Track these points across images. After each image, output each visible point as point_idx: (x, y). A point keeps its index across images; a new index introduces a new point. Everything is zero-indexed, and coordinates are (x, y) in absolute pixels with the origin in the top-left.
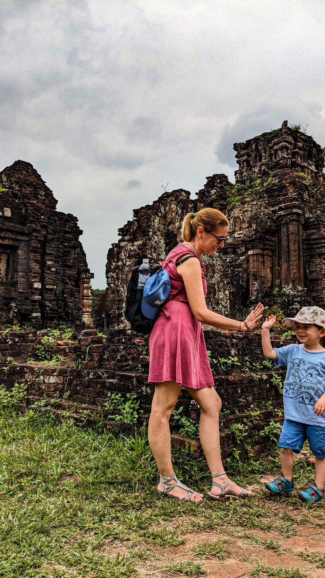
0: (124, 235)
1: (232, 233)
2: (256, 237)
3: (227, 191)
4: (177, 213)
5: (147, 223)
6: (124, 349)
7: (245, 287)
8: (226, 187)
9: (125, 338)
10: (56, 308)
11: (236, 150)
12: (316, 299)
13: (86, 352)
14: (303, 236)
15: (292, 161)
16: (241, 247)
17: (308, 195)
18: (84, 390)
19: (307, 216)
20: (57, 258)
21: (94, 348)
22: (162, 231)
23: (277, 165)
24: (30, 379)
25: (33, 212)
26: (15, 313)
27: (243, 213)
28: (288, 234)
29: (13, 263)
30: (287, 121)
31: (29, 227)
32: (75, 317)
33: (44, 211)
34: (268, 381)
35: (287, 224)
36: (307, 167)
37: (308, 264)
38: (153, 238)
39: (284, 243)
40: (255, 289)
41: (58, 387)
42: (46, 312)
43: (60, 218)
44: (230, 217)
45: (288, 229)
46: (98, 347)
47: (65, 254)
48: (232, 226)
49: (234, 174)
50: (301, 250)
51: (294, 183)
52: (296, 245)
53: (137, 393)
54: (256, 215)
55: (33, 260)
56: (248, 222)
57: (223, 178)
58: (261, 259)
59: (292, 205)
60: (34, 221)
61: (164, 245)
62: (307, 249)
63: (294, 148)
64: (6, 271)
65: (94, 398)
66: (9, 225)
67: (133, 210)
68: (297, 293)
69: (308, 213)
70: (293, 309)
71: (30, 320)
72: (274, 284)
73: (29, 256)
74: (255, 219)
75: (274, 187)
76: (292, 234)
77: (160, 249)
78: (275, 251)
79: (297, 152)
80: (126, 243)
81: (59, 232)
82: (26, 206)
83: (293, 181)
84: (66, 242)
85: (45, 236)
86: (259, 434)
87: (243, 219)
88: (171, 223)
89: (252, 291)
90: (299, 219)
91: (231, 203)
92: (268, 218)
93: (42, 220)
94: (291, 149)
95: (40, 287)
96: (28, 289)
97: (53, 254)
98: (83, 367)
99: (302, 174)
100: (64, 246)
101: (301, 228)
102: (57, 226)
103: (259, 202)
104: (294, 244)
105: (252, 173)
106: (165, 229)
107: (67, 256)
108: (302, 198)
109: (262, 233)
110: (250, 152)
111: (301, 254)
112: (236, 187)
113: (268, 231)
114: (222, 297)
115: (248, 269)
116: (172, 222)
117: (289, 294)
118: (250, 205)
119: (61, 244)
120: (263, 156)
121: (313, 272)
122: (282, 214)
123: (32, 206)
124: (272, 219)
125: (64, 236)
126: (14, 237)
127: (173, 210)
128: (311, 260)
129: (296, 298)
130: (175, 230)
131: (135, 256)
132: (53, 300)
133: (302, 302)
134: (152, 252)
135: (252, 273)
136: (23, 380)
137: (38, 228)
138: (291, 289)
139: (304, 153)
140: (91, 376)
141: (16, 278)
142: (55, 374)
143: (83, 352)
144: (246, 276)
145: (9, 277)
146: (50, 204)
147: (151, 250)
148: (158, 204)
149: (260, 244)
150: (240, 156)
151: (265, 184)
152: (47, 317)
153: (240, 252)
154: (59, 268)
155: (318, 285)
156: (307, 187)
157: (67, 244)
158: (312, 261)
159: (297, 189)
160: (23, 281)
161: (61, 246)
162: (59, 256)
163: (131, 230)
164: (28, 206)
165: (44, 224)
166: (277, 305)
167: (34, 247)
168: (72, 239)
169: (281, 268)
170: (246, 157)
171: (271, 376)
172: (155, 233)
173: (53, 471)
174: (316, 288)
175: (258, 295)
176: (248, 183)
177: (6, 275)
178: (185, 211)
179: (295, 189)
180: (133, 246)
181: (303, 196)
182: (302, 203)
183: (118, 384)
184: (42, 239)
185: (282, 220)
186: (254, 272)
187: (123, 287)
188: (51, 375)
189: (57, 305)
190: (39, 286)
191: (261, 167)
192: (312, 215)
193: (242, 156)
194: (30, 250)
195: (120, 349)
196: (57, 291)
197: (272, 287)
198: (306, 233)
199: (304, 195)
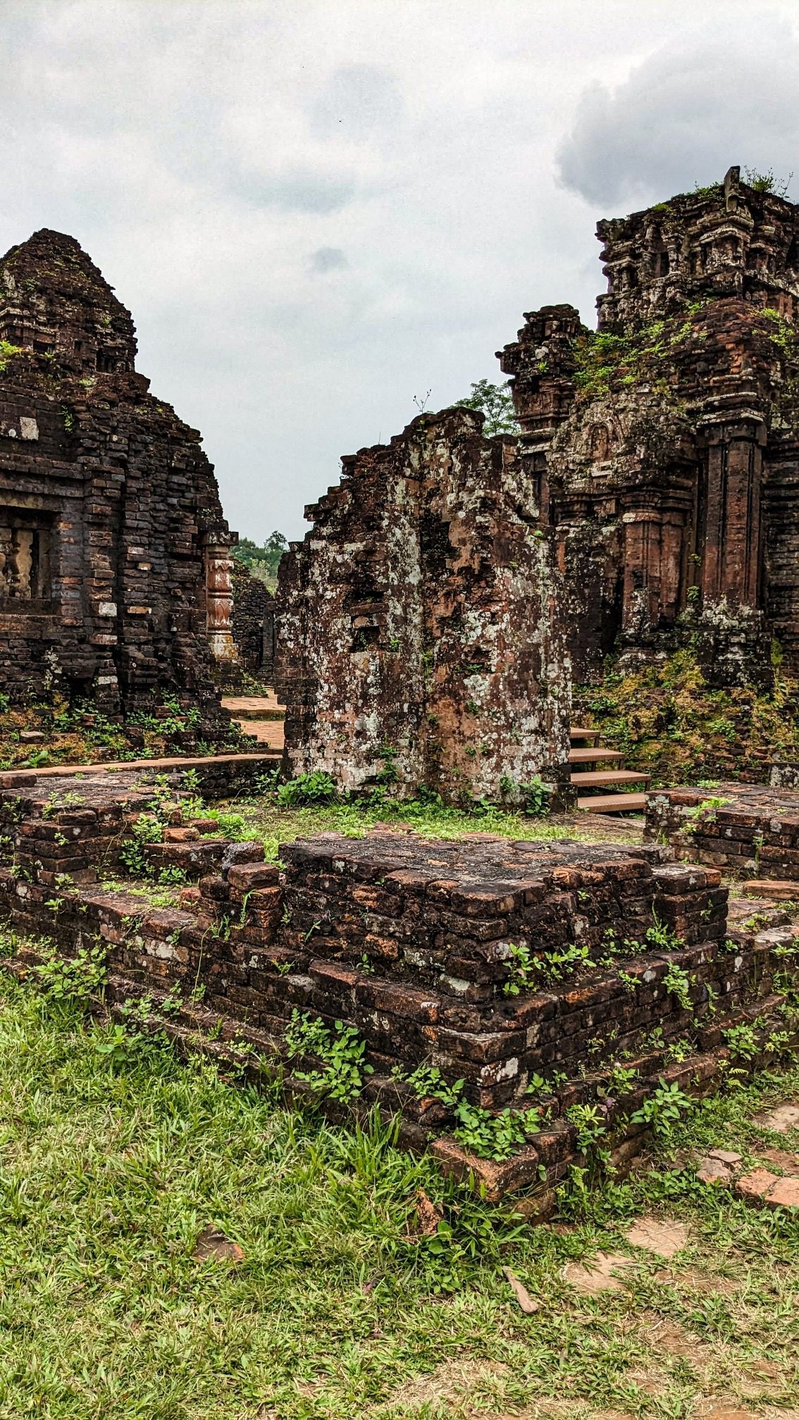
0: (320, 523)
1: (584, 464)
2: (644, 479)
3: (575, 351)
4: (450, 469)
5: (376, 496)
6: (329, 905)
7: (612, 602)
8: (575, 341)
9: (331, 880)
10: (153, 661)
11: (603, 240)
12: (783, 634)
13: (241, 905)
14: (763, 476)
15: (745, 278)
16: (607, 501)
17: (783, 370)
18: (238, 990)
19: (774, 425)
20: (152, 536)
21: (259, 899)
22: (412, 514)
23: (706, 288)
24: (113, 938)
25: (91, 425)
26: (55, 676)
27: (615, 414)
28: (726, 472)
29: (47, 553)
30: (738, 168)
31: (84, 464)
32: (197, 682)
33: (118, 421)
34: (657, 984)
35: (723, 446)
36: (784, 290)
37: (769, 547)
38: (389, 535)
39: (714, 496)
40: (636, 609)
41: (178, 969)
42: (130, 672)
43: (157, 434)
44: (581, 422)
45: (725, 461)
46: (268, 897)
47: (172, 525)
48: (585, 447)
49: (596, 303)
50: (756, 515)
51: (747, 340)
52: (745, 502)
53: (360, 1024)
54: (647, 421)
55: (96, 546)
56: (627, 439)
57: (564, 316)
58: (654, 535)
59: (740, 399)
60: (95, 450)
61: (418, 549)
62: (770, 509)
63: (754, 240)
64: (30, 574)
65: (261, 1012)
66: (36, 461)
67: (342, 458)
68: (740, 623)
69: (779, 420)
70: (725, 662)
71: (93, 694)
72: (683, 595)
73: (86, 536)
74: (643, 432)
75: (694, 349)
76: (735, 472)
77: (408, 561)
78: (691, 513)
79: (759, 250)
80: (323, 543)
81: (156, 471)
82: (74, 412)
83: (746, 337)
84: (172, 497)
85: (123, 487)
86: (631, 1119)
87: (614, 432)
88: (435, 495)
89: (628, 613)
90: (755, 434)
91: (585, 383)
92: (677, 432)
93: (113, 446)
94: (746, 243)
95: (114, 613)
96: (85, 617)
97: (142, 529)
98: (235, 935)
99: (768, 312)
100: (169, 505)
101: (758, 456)
102: (150, 457)
103: (656, 386)
104: (739, 500)
105: (642, 305)
106: (421, 508)
107: (176, 530)
108: (766, 381)
109: (661, 469)
110: (639, 248)
111: (756, 523)
112: (600, 341)
113: (677, 465)
114: (555, 675)
115: (621, 557)
116: (436, 492)
117: (718, 626)
118: (634, 396)
119: (162, 501)
120: (673, 261)
121: (780, 567)
122: (713, 421)
123: (88, 410)
124: (686, 432)
125: (167, 481)
126: (46, 491)
127: (442, 460)
128: (779, 537)
129: (735, 634)
130: (445, 512)
131: (346, 579)
132: (146, 643)
133: (748, 646)
134: (387, 570)
135: (631, 568)
136: (97, 938)
137: (106, 467)
138: (724, 613)
139: (779, 253)
140: (253, 964)
141: (57, 590)
142: (169, 938)
143: (234, 902)
144: (616, 576)
145: (40, 588)
146: (132, 389)
147: (386, 565)
148: (403, 446)
149: (654, 496)
150: (613, 256)
151: (674, 339)
152: (134, 684)
153: (602, 513)
154: (157, 561)
155: (791, 602)
156: (779, 350)
157: (175, 501)
158: (782, 541)
159: (754, 359)
160: (72, 599)
161: (161, 506)
162: (156, 531)
163: (338, 512)
164: (79, 412)
165: (118, 455)
166: (689, 649)
167: (97, 515)
168: (187, 486)
169: (703, 558)
170: (628, 258)
171: (663, 971)
172: (395, 521)
173: (181, 1226)
174: (787, 608)
175: (641, 624)
176: (629, 329)
177: (31, 583)
178: (470, 467)
179: (750, 356)
180: (342, 552)
181: (768, 374)
182: (764, 392)
183: (316, 994)
184: (117, 493)
185: (711, 437)
186: (635, 566)
187: (317, 651)
188: (161, 940)
189: (156, 655)
190: (111, 612)
191: (664, 291)
192: (789, 423)
193: (618, 256)
194: (88, 522)
195: (320, 903)
196: (154, 618)
197: (677, 605)
198: (770, 468)
199: (772, 373)
